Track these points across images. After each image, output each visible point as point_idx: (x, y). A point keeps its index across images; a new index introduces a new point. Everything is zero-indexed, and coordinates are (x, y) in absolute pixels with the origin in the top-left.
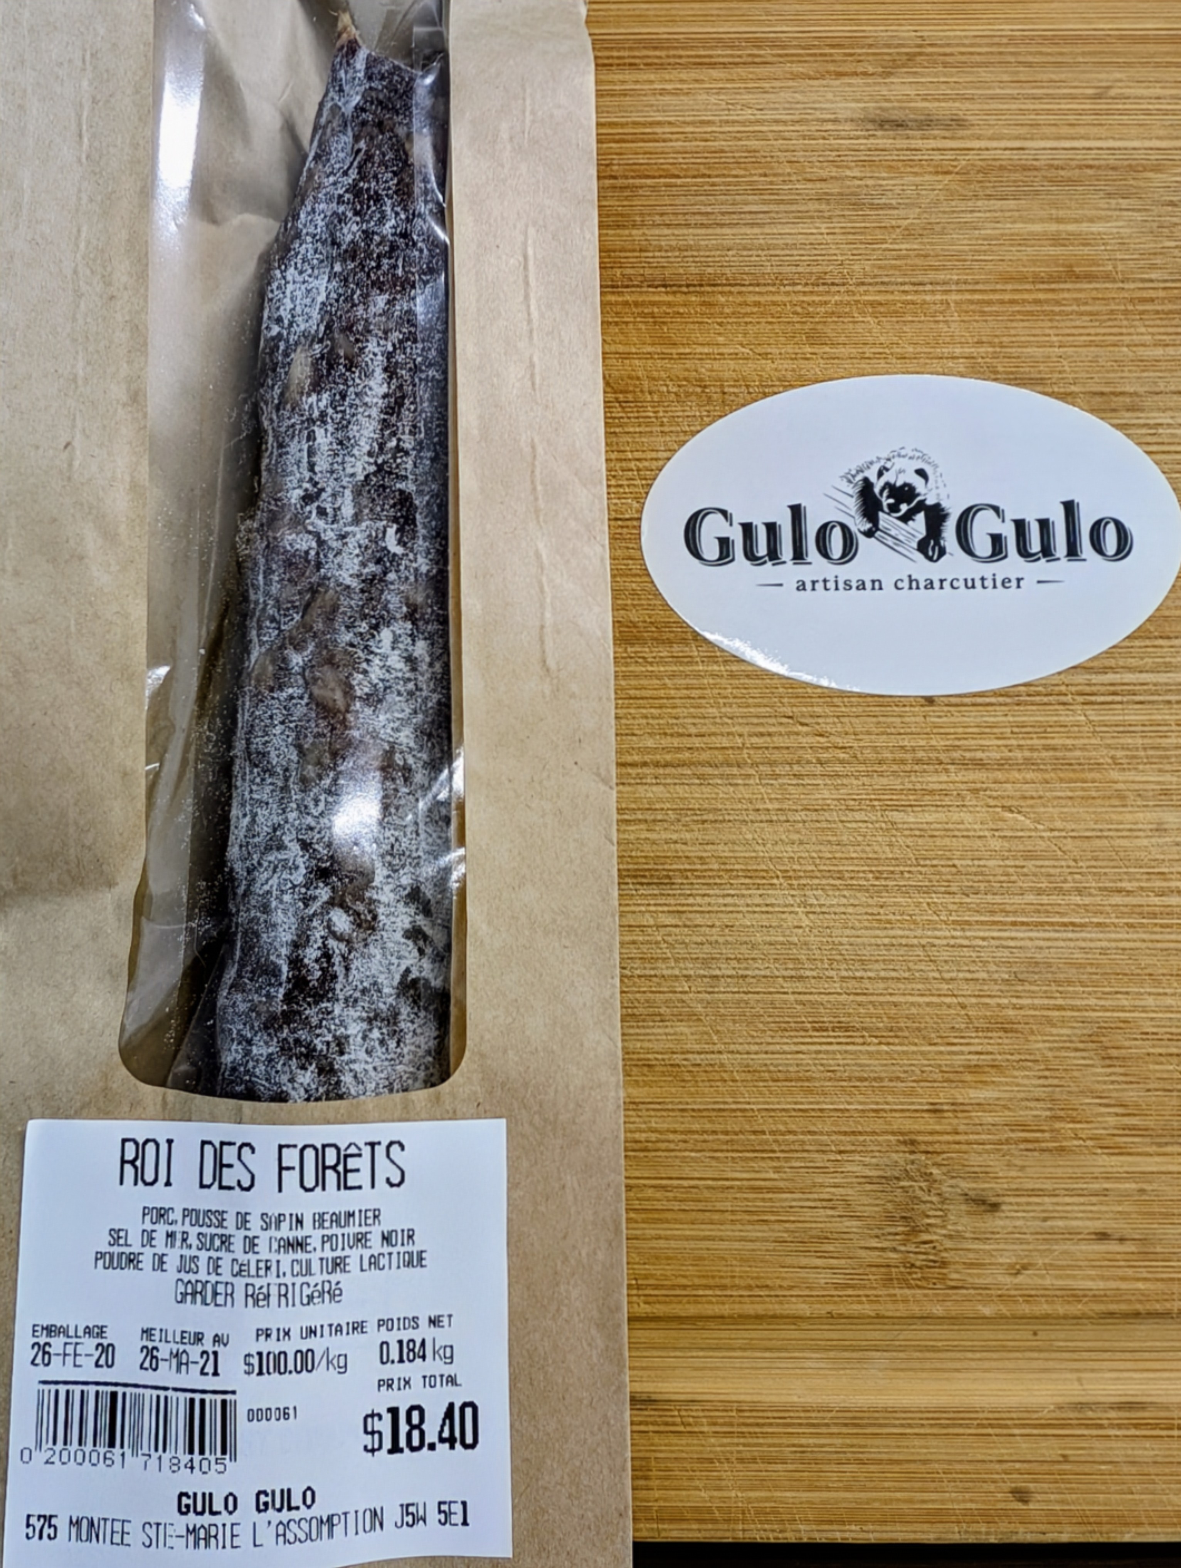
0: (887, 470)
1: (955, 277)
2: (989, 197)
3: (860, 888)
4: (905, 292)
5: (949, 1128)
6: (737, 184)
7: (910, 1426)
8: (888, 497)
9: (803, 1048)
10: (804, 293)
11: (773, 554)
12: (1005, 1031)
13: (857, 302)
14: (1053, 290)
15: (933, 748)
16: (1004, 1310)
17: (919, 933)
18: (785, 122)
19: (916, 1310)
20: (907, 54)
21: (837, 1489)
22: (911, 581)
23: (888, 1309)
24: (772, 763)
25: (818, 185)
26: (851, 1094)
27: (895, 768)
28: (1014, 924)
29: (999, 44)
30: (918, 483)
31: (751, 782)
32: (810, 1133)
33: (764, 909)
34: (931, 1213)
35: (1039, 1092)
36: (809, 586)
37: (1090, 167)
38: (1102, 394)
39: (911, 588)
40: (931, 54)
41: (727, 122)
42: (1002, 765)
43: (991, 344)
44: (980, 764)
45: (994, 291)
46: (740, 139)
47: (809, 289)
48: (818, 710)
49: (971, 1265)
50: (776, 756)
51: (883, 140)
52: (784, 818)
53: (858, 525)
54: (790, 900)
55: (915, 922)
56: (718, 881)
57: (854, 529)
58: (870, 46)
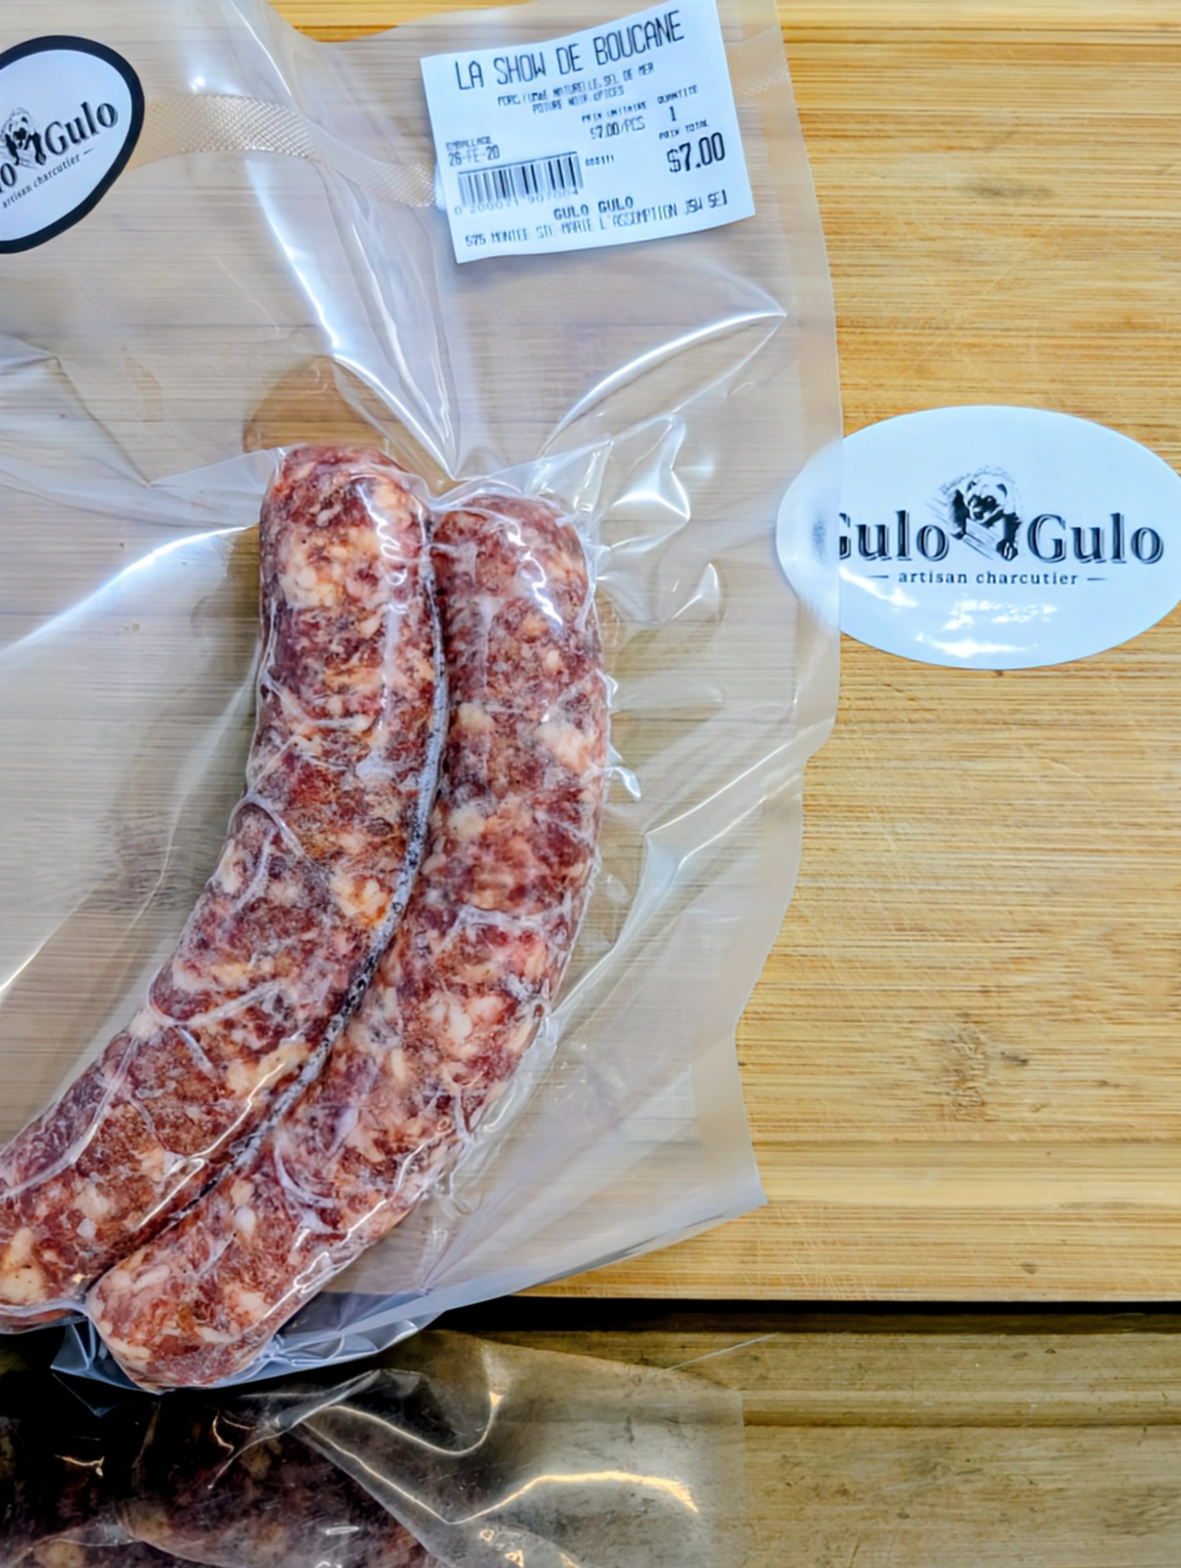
0: (974, 484)
1: (1036, 325)
2: (1067, 257)
3: (938, 821)
4: (995, 336)
5: (993, 1004)
6: (862, 241)
7: (950, 1219)
8: (975, 506)
9: (887, 944)
10: (914, 335)
11: (882, 551)
12: (1041, 931)
13: (957, 344)
14: (1113, 338)
15: (1000, 711)
16: (1026, 1136)
17: (980, 856)
18: (903, 189)
19: (961, 1137)
20: (1006, 132)
21: (895, 1263)
22: (989, 575)
23: (940, 1136)
24: (873, 722)
25: (927, 243)
26: (922, 979)
27: (969, 726)
28: (1053, 850)
29: (1082, 125)
30: (998, 495)
31: (855, 736)
32: (890, 1008)
33: (861, 836)
34: (976, 1067)
35: (1064, 978)
36: (909, 578)
37: (1149, 233)
38: (1147, 426)
39: (989, 581)
40: (1025, 133)
41: (855, 187)
42: (1052, 725)
43: (1061, 381)
44: (1035, 724)
45: (1066, 337)
46: (864, 202)
47: (917, 331)
48: (911, 680)
49: (1002, 1105)
50: (876, 716)
51: (983, 205)
52: (879, 765)
53: (951, 528)
54: (882, 830)
55: (978, 848)
56: (825, 814)
57: (945, 532)
58: (976, 124)
